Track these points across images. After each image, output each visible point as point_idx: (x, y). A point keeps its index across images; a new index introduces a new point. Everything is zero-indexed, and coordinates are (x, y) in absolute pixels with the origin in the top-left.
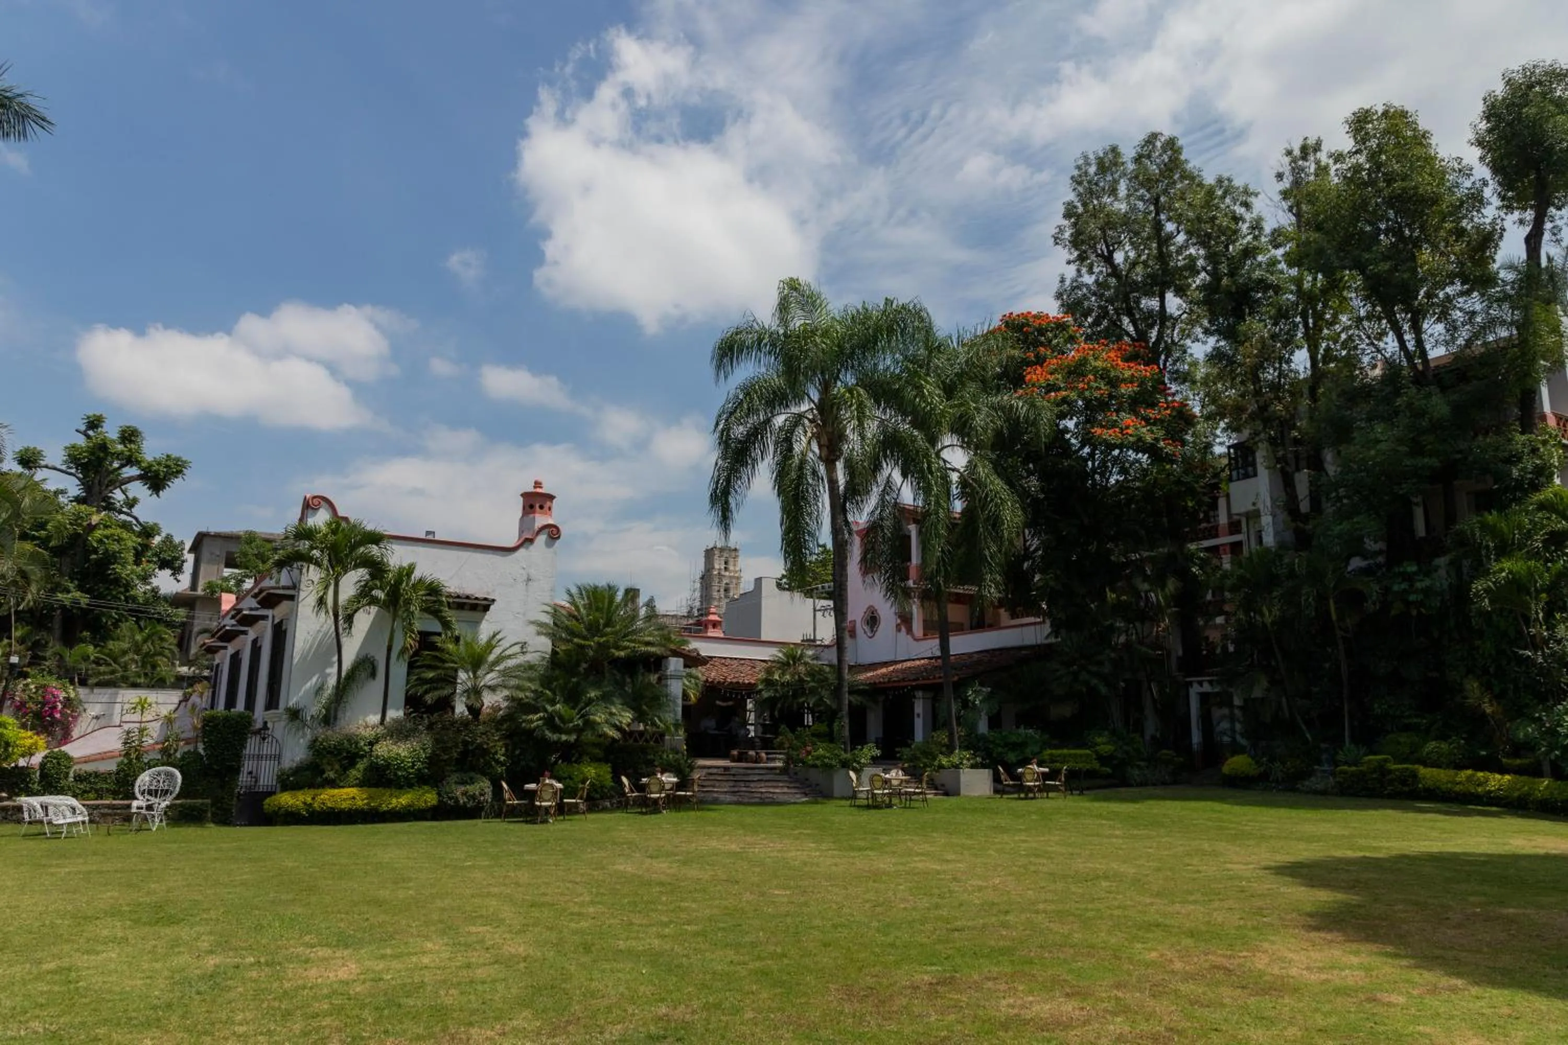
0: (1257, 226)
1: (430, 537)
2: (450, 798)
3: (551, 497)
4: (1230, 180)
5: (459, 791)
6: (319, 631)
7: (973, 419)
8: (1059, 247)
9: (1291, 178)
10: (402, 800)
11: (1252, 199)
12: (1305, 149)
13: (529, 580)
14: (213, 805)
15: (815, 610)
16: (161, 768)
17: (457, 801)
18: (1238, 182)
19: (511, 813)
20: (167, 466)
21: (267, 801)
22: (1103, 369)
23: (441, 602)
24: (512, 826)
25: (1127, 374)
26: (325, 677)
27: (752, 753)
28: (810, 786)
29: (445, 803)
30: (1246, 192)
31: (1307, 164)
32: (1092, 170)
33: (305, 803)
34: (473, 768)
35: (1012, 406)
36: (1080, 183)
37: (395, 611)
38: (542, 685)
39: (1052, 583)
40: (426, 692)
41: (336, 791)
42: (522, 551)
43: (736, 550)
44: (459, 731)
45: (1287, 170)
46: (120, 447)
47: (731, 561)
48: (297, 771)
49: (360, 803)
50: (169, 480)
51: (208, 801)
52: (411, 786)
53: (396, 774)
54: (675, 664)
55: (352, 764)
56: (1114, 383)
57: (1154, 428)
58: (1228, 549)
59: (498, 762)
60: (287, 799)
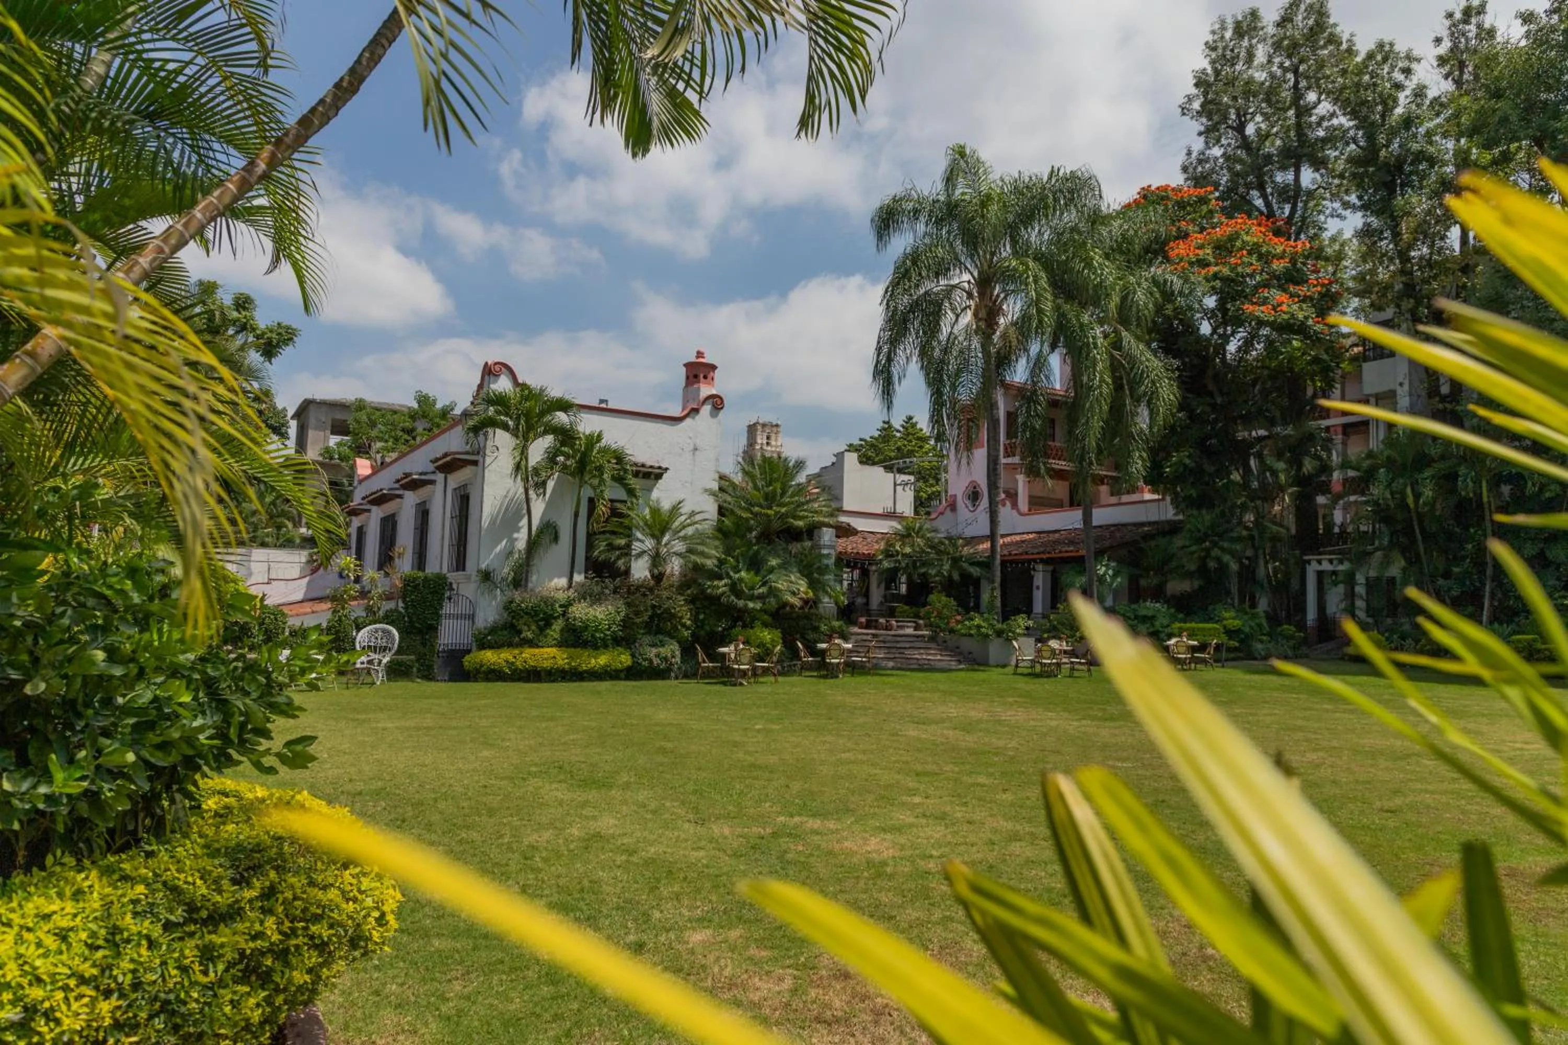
0: (1419, 92)
1: (603, 406)
2: (645, 660)
3: (713, 367)
4: (1391, 45)
5: (652, 652)
6: (506, 496)
7: (1135, 293)
8: (1187, 118)
9: (1449, 44)
10: (602, 660)
11: (1414, 66)
12: (1468, 13)
13: (696, 449)
14: (418, 660)
15: (895, 485)
16: (378, 626)
17: (651, 661)
18: (1401, 47)
19: (708, 675)
20: (279, 334)
21: (467, 658)
22: (1254, 244)
23: (626, 471)
24: (709, 687)
25: (1279, 249)
26: (513, 541)
27: (882, 620)
28: (961, 654)
29: (640, 664)
30: (1409, 57)
31: (1467, 27)
32: (1228, 34)
33: (507, 662)
34: (659, 631)
35: (1165, 281)
36: (1214, 49)
37: (581, 479)
38: (724, 553)
39: (1187, 461)
40: (618, 558)
41: (536, 651)
42: (688, 421)
43: (777, 426)
44: (644, 595)
45: (1445, 33)
46: (235, 314)
47: (773, 436)
48: (493, 630)
49: (560, 662)
50: (280, 347)
51: (412, 657)
52: (606, 646)
53: (593, 636)
54: (827, 535)
55: (548, 625)
56: (1266, 258)
57: (1304, 306)
58: (1340, 430)
59: (684, 625)
60: (490, 657)
